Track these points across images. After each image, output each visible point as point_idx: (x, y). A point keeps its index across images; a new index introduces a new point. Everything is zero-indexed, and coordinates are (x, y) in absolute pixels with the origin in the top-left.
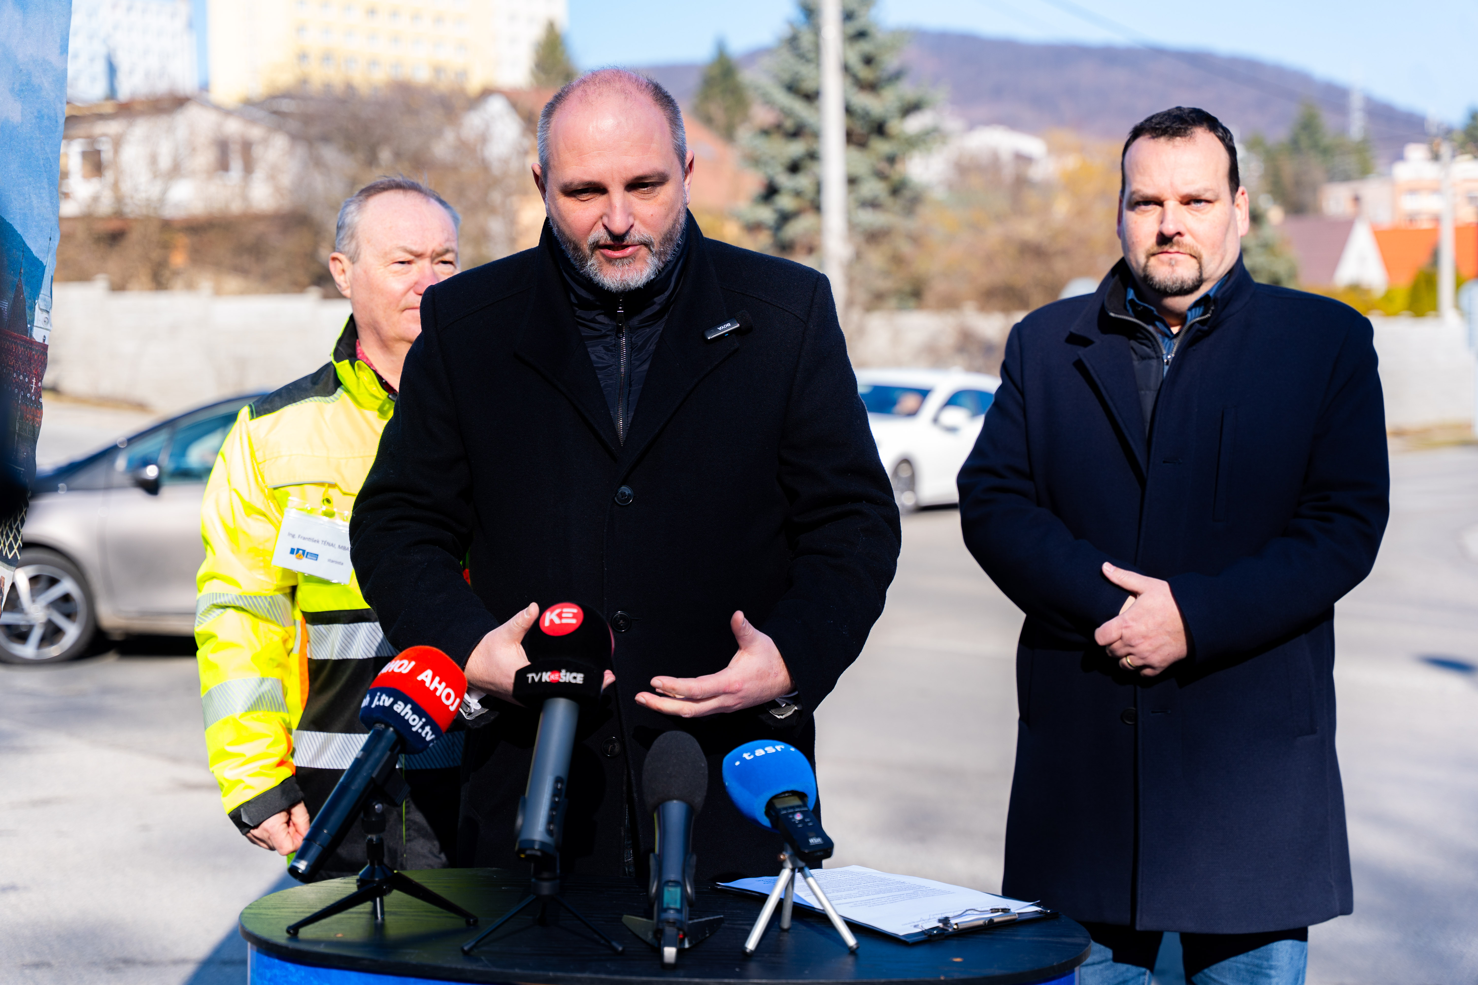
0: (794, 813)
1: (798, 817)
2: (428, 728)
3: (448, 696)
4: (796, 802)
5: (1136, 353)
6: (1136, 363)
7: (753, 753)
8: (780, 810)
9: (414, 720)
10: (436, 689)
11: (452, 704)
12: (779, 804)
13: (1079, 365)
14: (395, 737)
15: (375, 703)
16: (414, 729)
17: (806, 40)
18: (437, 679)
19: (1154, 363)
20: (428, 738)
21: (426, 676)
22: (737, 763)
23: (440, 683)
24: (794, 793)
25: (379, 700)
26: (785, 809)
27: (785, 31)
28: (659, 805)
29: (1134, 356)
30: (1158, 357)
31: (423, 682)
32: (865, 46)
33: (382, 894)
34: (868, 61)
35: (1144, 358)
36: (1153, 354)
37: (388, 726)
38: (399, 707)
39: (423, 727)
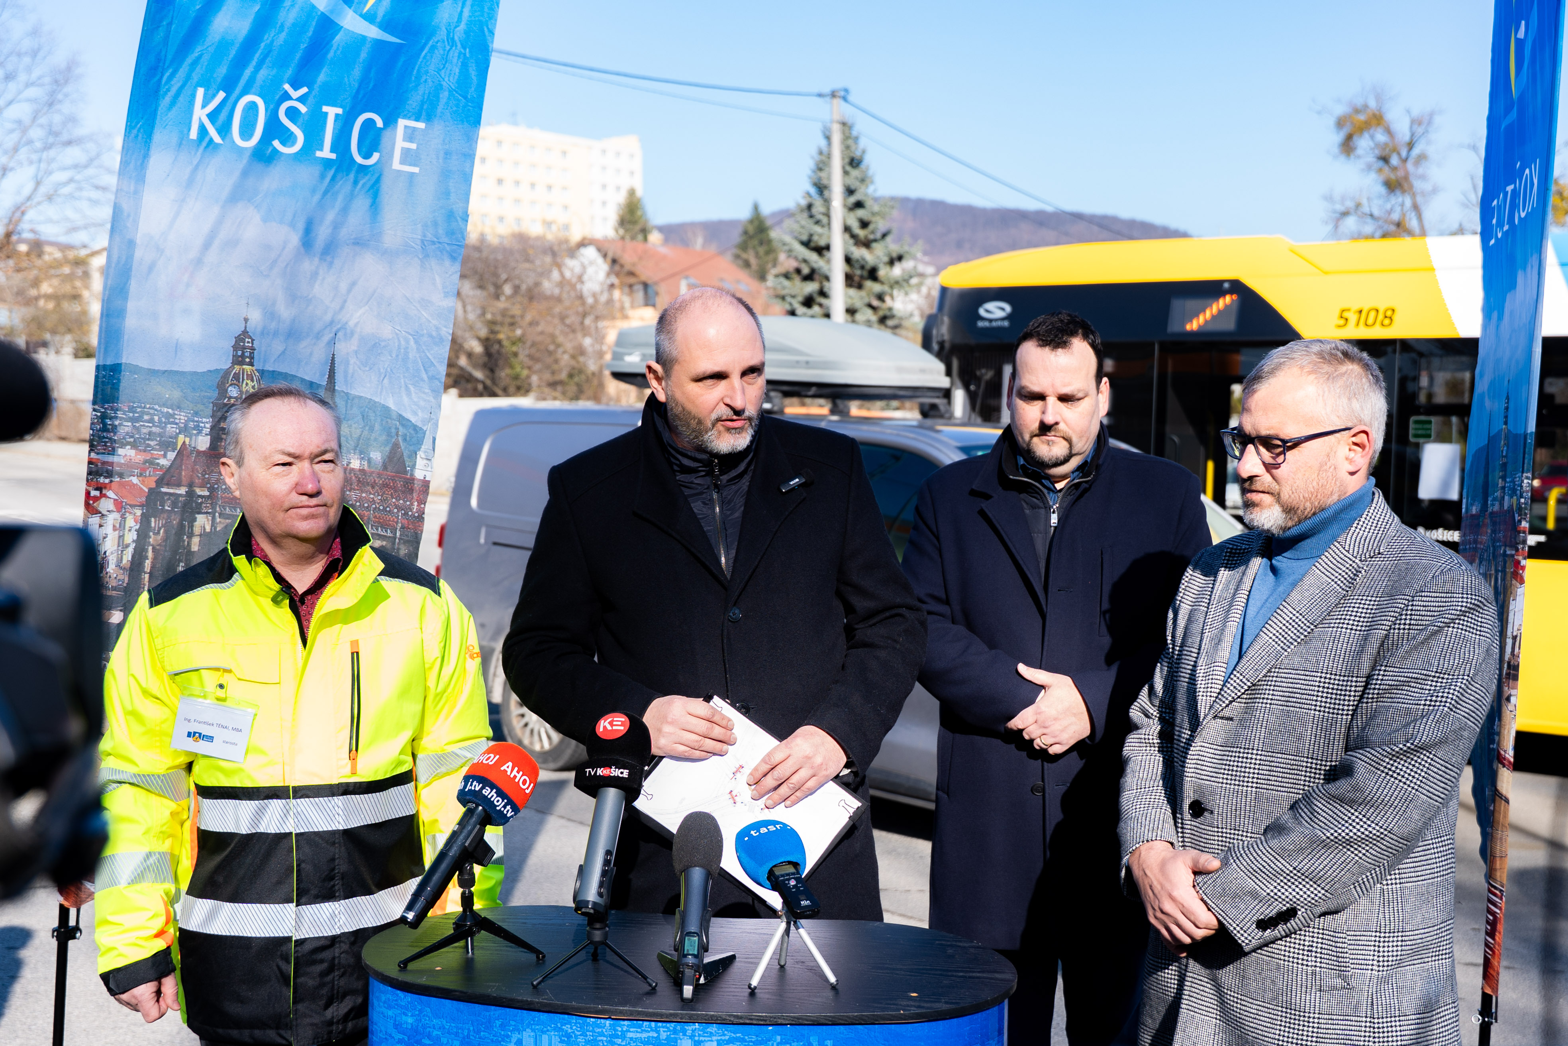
0: (789, 880)
1: (793, 883)
2: (508, 807)
3: (524, 782)
4: (792, 870)
5: (1027, 504)
6: (1027, 512)
7: (758, 831)
8: (778, 877)
9: (498, 801)
10: (515, 777)
11: (527, 788)
12: (778, 872)
13: (982, 513)
14: (483, 814)
15: (468, 787)
16: (498, 808)
17: (818, 208)
18: (516, 769)
19: (1042, 511)
20: (509, 815)
21: (508, 767)
22: (746, 839)
23: (518, 772)
24: (790, 863)
25: (471, 785)
26: (783, 876)
27: (804, 202)
28: (686, 869)
29: (1025, 505)
30: (1046, 508)
31: (505, 771)
32: (861, 213)
33: (472, 934)
34: (864, 224)
35: (1034, 507)
36: (1041, 505)
37: (477, 805)
38: (486, 792)
39: (505, 807)
